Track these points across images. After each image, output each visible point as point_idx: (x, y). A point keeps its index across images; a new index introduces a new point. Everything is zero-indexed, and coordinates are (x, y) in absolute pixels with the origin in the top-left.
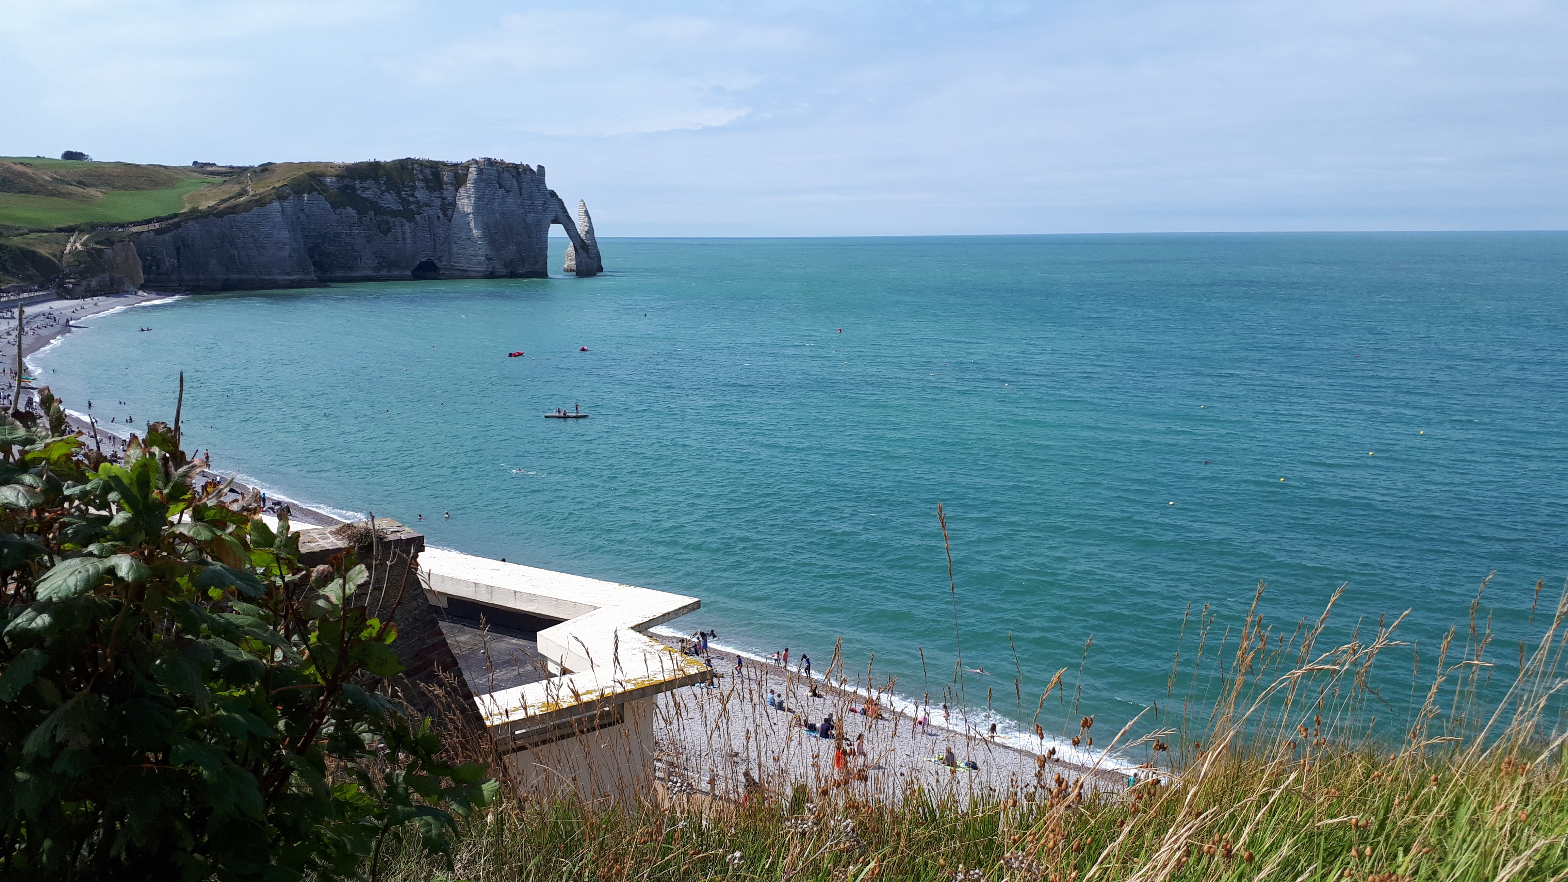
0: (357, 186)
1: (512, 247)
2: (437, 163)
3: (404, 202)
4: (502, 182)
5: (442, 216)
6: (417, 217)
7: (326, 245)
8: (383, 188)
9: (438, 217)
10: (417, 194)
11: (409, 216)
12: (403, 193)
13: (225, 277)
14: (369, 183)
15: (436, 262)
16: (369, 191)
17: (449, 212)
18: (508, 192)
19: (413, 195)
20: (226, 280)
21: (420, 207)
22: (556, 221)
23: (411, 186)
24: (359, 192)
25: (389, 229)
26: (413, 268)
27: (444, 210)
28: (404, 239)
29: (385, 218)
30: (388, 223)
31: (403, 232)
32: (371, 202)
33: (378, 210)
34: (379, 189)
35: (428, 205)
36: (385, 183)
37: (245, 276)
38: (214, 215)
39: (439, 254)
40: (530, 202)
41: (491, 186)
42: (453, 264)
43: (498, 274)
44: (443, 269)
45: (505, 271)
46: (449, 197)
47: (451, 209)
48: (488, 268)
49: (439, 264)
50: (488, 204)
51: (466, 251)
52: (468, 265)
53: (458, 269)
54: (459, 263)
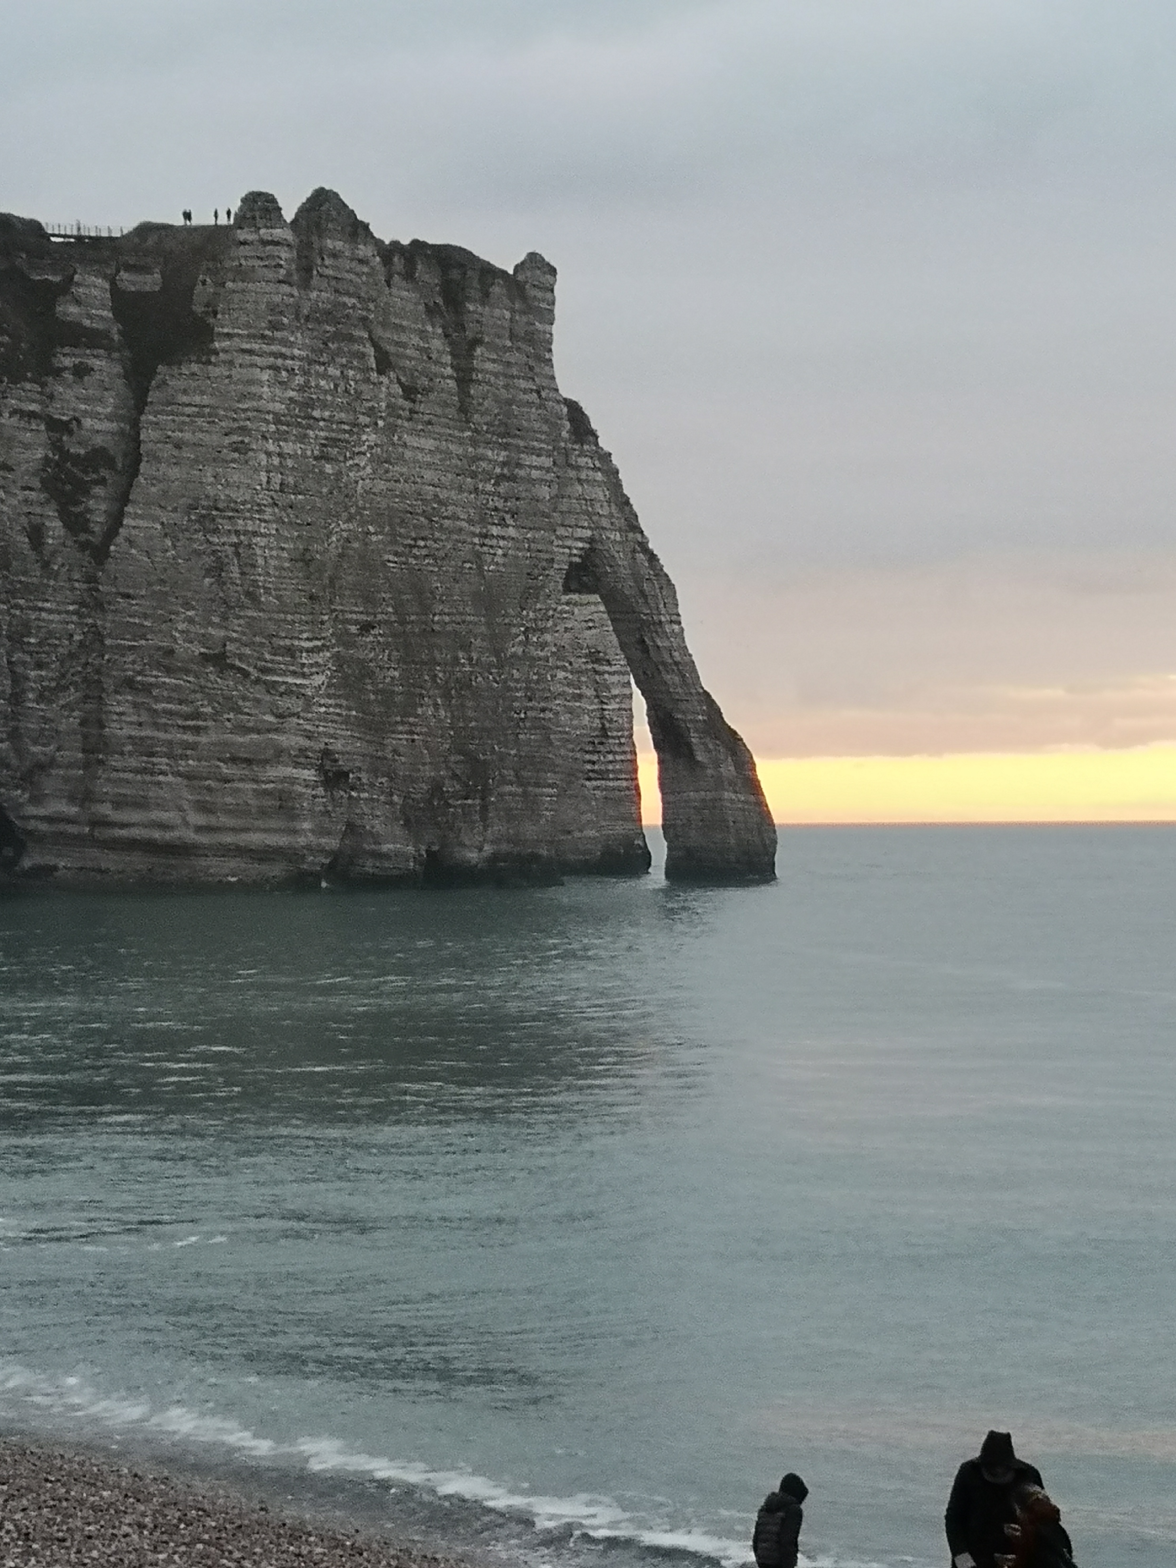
1: (436, 714)
9: (36, 537)
17: (90, 506)
27: (62, 495)
40: (502, 456)
41: (339, 352)
42: (106, 810)
43: (369, 866)
44: (39, 838)
45: (410, 849)
46: (95, 416)
47: (102, 482)
48: (321, 831)
49: (31, 810)
50: (324, 457)
51: (197, 730)
52: (199, 819)
53: (132, 845)
54: (141, 804)
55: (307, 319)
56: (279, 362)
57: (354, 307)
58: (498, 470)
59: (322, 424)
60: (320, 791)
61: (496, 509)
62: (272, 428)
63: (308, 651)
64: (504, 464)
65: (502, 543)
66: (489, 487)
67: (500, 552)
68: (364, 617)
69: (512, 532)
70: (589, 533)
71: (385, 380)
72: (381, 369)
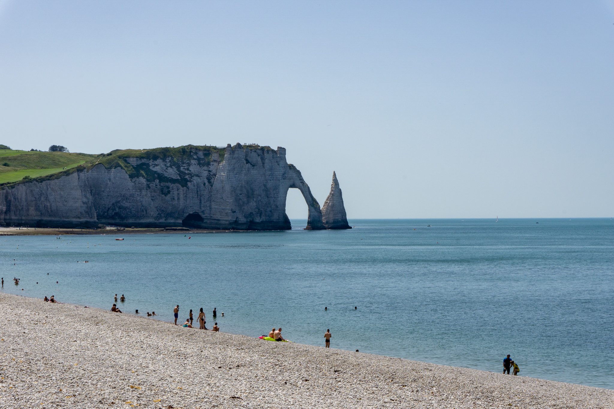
0: (150, 164)
1: (253, 204)
2: (210, 147)
3: (181, 174)
4: (249, 159)
5: (207, 183)
6: (189, 184)
7: (124, 202)
8: (168, 165)
9: (204, 184)
10: (191, 168)
11: (183, 182)
12: (182, 168)
13: (40, 218)
14: (159, 161)
15: (200, 214)
16: (158, 167)
17: (212, 180)
18: (253, 166)
19: (188, 169)
20: (40, 220)
21: (192, 177)
22: (293, 186)
23: (188, 163)
24: (151, 168)
25: (169, 192)
26: (183, 218)
27: (209, 179)
28: (178, 199)
29: (167, 184)
30: (168, 187)
31: (178, 194)
32: (159, 174)
33: (161, 178)
34: (165, 165)
35: (197, 176)
36: (170, 161)
37: (53, 219)
38: (37, 181)
39: (203, 209)
40: (270, 172)
41: (240, 162)
42: (212, 215)
43: (240, 222)
44: (205, 219)
45: (245, 220)
46: (214, 170)
47: (214, 178)
48: (233, 218)
49: (203, 215)
50: (236, 174)
51: (220, 206)
52: (220, 216)
53: (215, 219)
54: (215, 215)
55: (234, 158)
56: (230, 164)
57: (242, 157)
59: (236, 170)
60: (232, 213)
61: (269, 179)
63: (230, 197)
64: (270, 173)
66: (268, 176)
67: (270, 184)
68: (240, 193)
69: (272, 182)
70: (293, 181)
71: (248, 165)
72: (247, 163)
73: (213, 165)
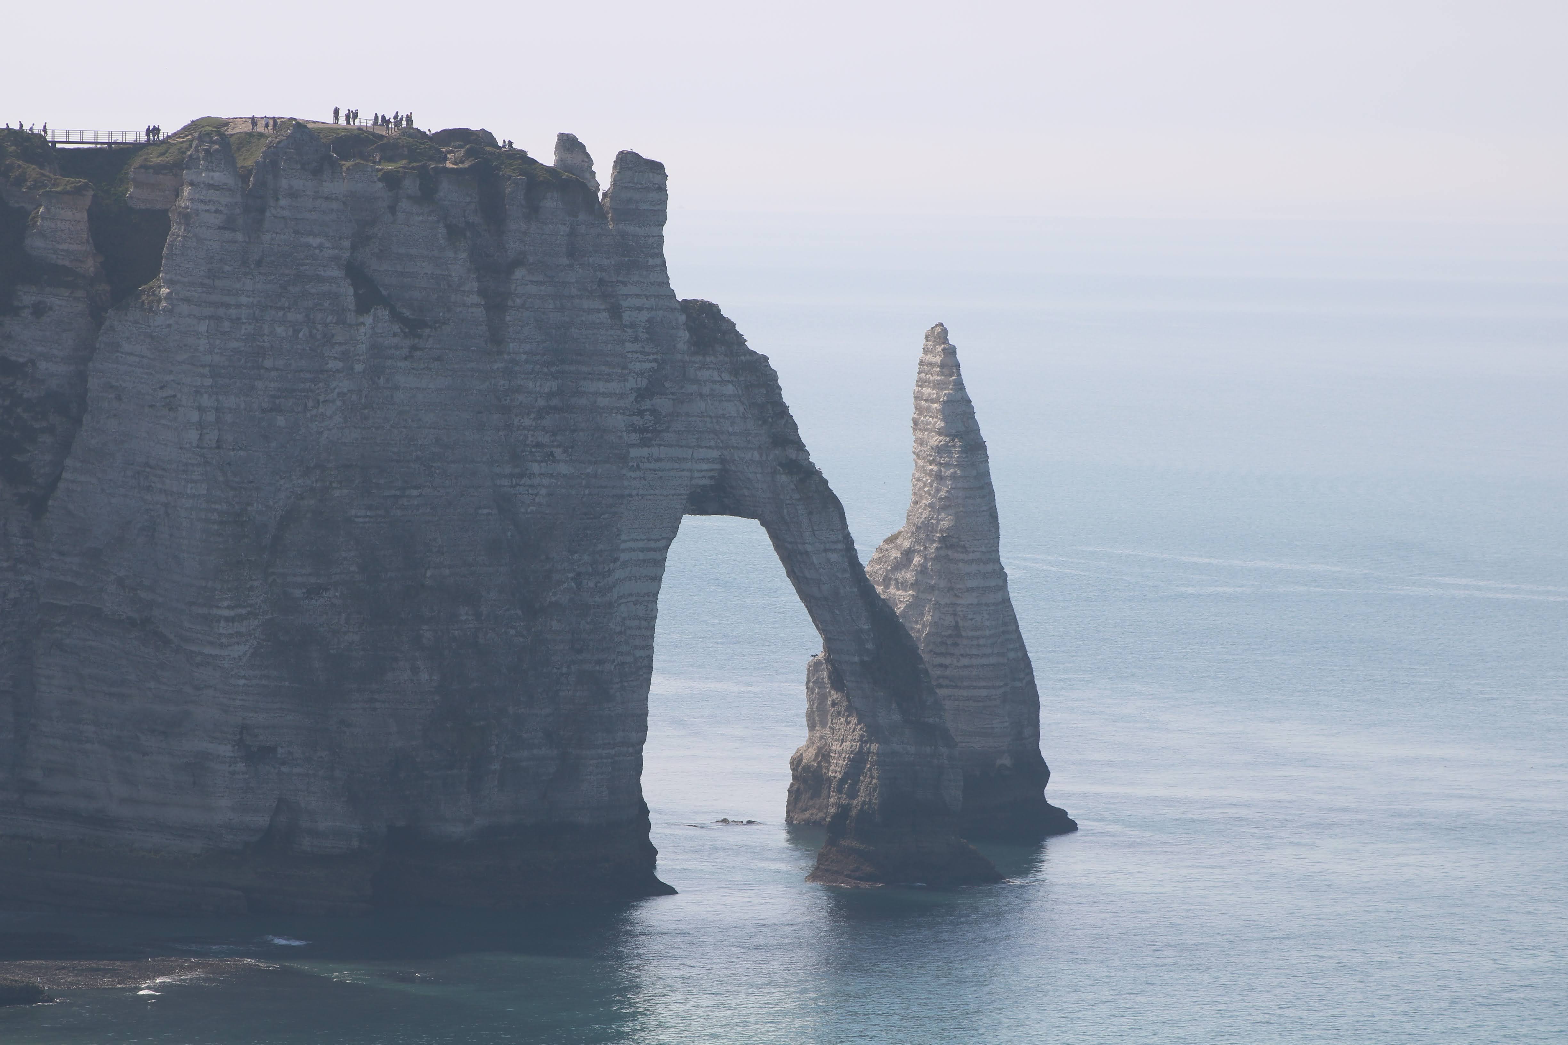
1: (415, 678)
4: (382, 273)
17: (36, 455)
18: (414, 329)
22: (716, 497)
27: (7, 444)
40: (552, 385)
41: (304, 295)
42: (36, 778)
43: (309, 846)
45: (352, 827)
46: (49, 358)
47: (50, 431)
48: (244, 810)
50: (275, 409)
51: (122, 698)
52: (122, 791)
55: (259, 263)
56: (221, 312)
57: (321, 247)
58: (541, 402)
59: (274, 374)
60: (241, 766)
61: (538, 445)
62: (208, 382)
63: (227, 619)
64: (551, 395)
65: (546, 481)
66: (527, 422)
67: (543, 491)
68: (313, 580)
69: (563, 468)
70: (715, 454)
71: (368, 320)
72: (363, 307)
73: (39, 310)
